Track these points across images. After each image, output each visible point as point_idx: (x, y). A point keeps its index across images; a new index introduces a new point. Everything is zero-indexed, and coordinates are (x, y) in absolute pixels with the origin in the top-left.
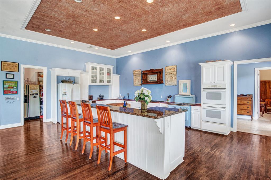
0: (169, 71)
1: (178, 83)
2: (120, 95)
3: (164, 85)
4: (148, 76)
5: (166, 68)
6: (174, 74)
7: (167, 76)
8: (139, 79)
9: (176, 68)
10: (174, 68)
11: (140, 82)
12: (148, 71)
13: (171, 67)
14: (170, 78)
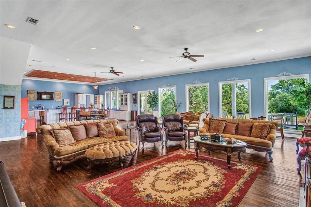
0: (58, 94)
1: (63, 100)
3: (54, 101)
4: (42, 95)
5: (56, 93)
8: (34, 97)
11: (34, 99)
12: (43, 92)
13: (58, 92)
14: (58, 98)
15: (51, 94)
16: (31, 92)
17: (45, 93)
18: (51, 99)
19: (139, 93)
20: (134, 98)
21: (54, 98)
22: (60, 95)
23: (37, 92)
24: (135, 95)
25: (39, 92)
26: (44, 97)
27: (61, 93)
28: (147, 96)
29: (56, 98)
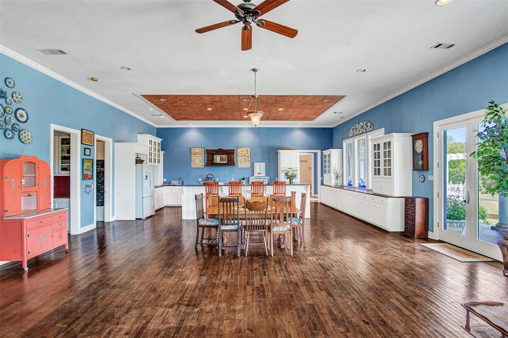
0: (242, 152)
1: (252, 165)
2: (165, 180)
3: (236, 166)
4: (215, 156)
5: (239, 150)
6: (248, 157)
7: (239, 158)
8: (201, 159)
9: (249, 150)
10: (247, 151)
11: (201, 163)
12: (215, 150)
13: (244, 149)
14: (242, 160)
15: (230, 153)
16: (197, 151)
17: (220, 152)
18: (231, 162)
19: (437, 128)
20: (419, 149)
21: (235, 161)
22: (247, 155)
23: (207, 150)
24: (424, 137)
25: (209, 150)
26: (218, 159)
27: (249, 149)
28: (479, 135)
29: (239, 162)
